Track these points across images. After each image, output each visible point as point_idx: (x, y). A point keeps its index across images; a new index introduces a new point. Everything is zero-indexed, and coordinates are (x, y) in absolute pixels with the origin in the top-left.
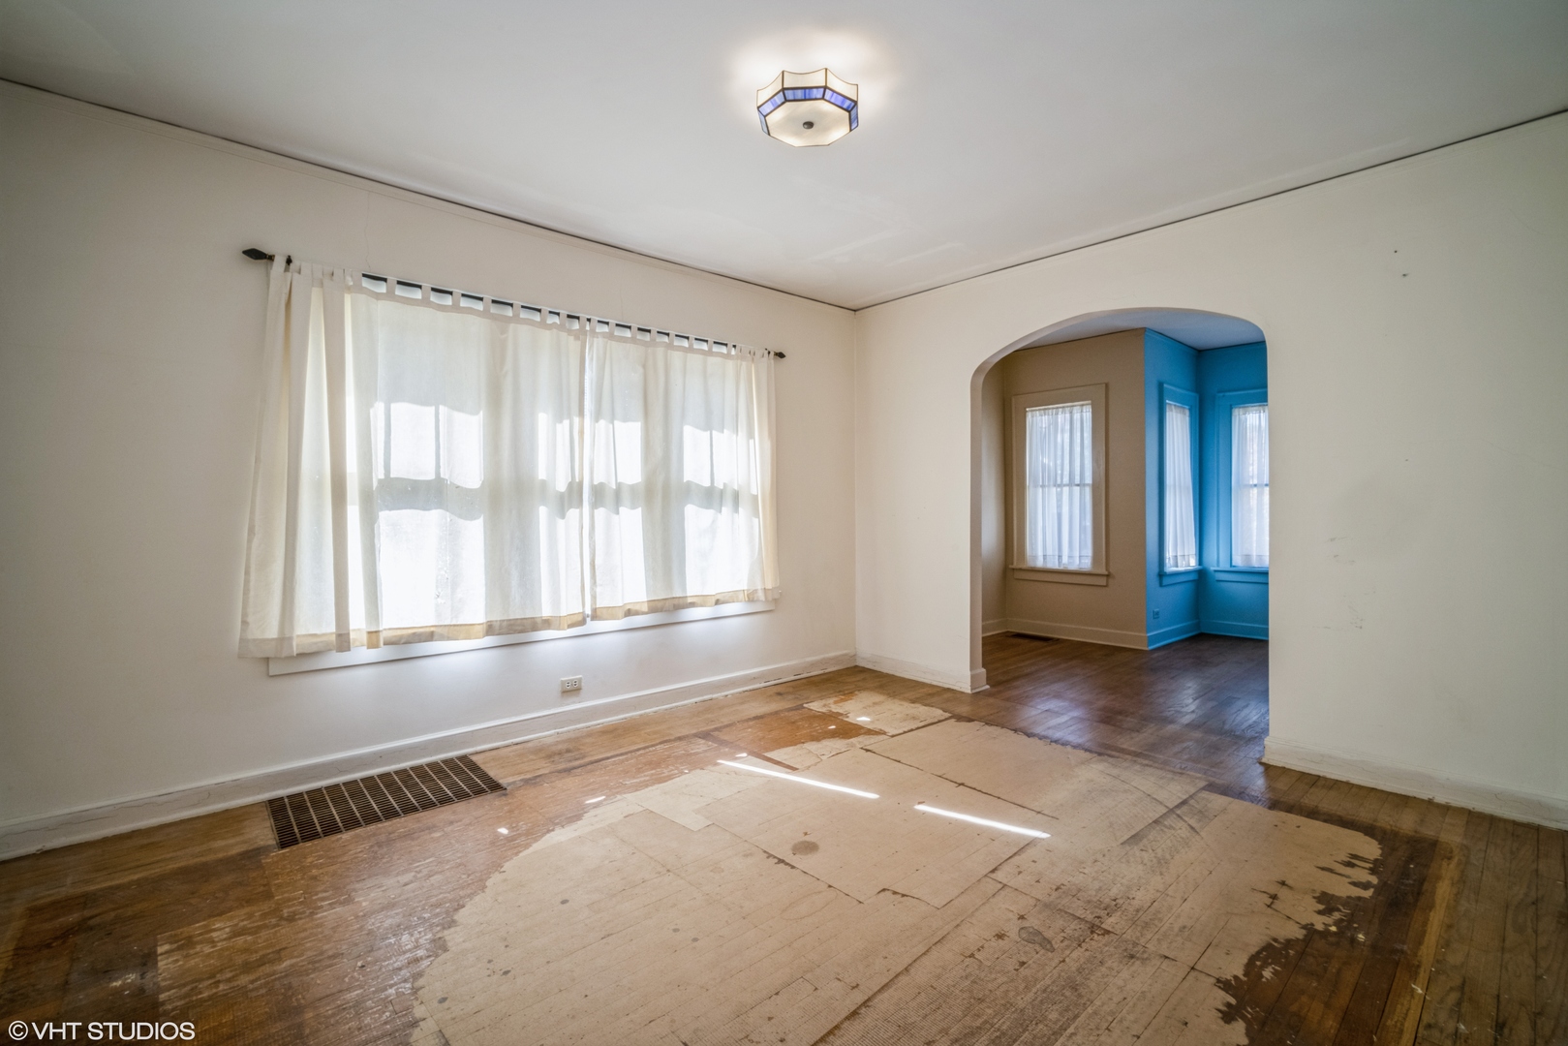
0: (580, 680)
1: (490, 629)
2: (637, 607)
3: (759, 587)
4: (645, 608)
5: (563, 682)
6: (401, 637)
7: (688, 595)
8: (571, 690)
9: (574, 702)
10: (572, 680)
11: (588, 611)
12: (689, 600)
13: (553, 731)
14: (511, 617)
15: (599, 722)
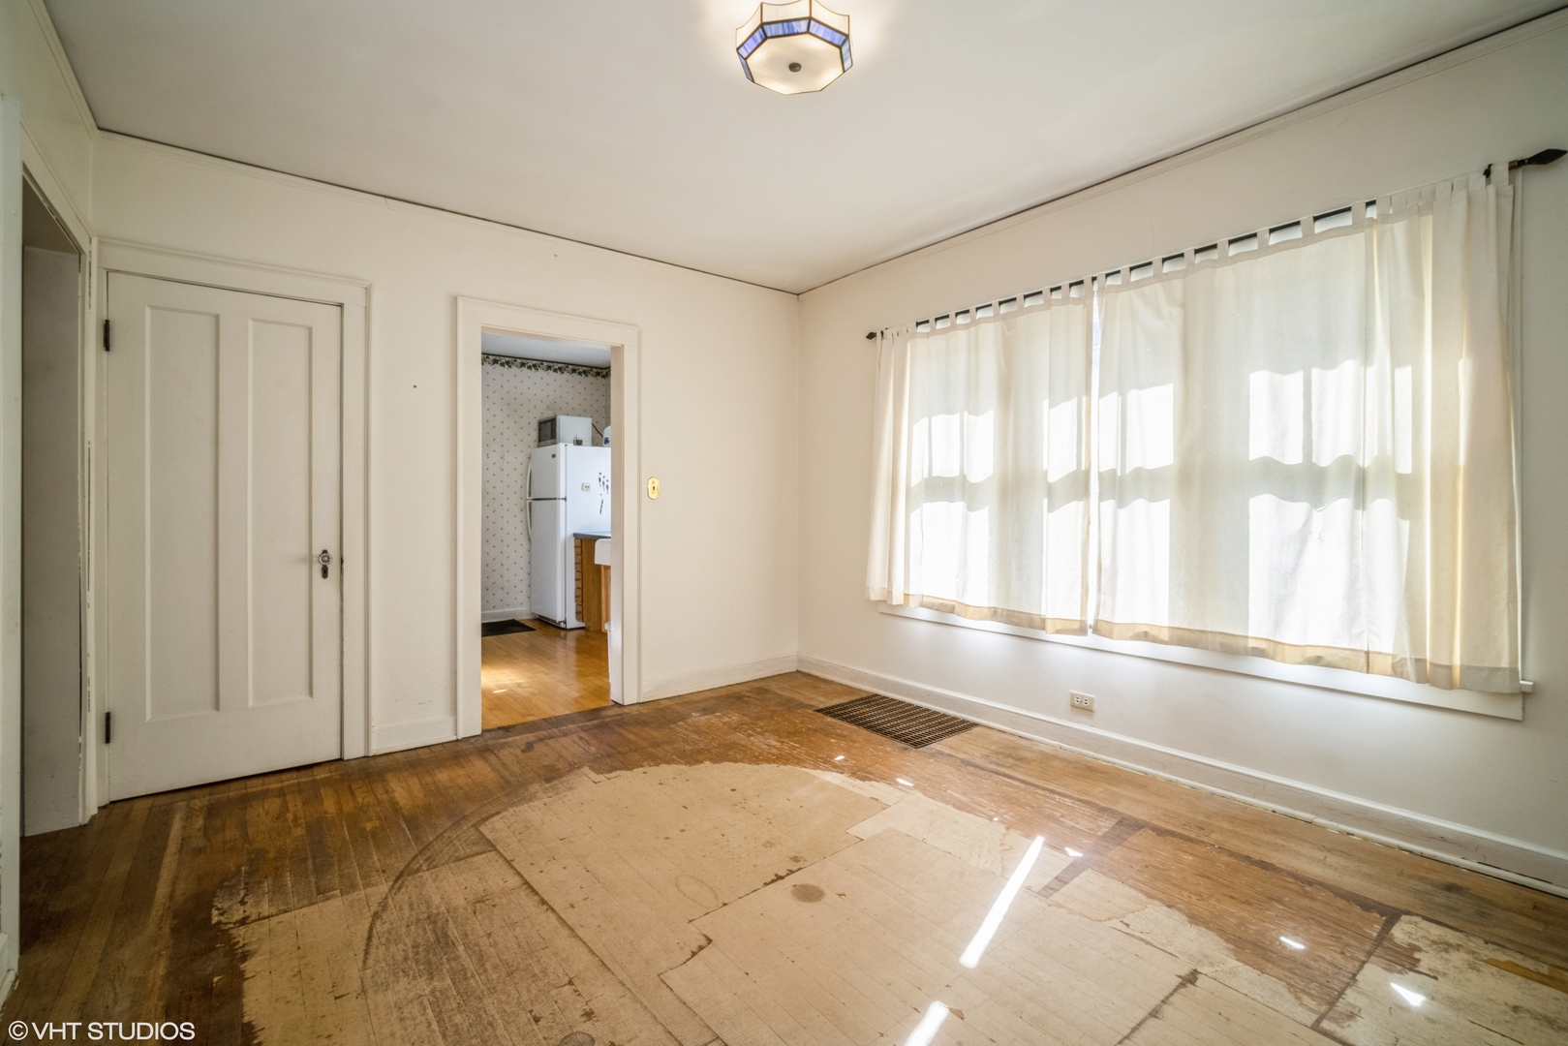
0: (1092, 700)
1: (995, 614)
2: (1154, 632)
3: (1408, 656)
4: (1165, 635)
5: (1073, 696)
6: (934, 604)
7: (1249, 635)
8: (1083, 708)
9: (1085, 723)
10: (1082, 697)
11: (1090, 621)
12: (1252, 644)
13: (1057, 743)
14: (1011, 608)
15: (1110, 759)
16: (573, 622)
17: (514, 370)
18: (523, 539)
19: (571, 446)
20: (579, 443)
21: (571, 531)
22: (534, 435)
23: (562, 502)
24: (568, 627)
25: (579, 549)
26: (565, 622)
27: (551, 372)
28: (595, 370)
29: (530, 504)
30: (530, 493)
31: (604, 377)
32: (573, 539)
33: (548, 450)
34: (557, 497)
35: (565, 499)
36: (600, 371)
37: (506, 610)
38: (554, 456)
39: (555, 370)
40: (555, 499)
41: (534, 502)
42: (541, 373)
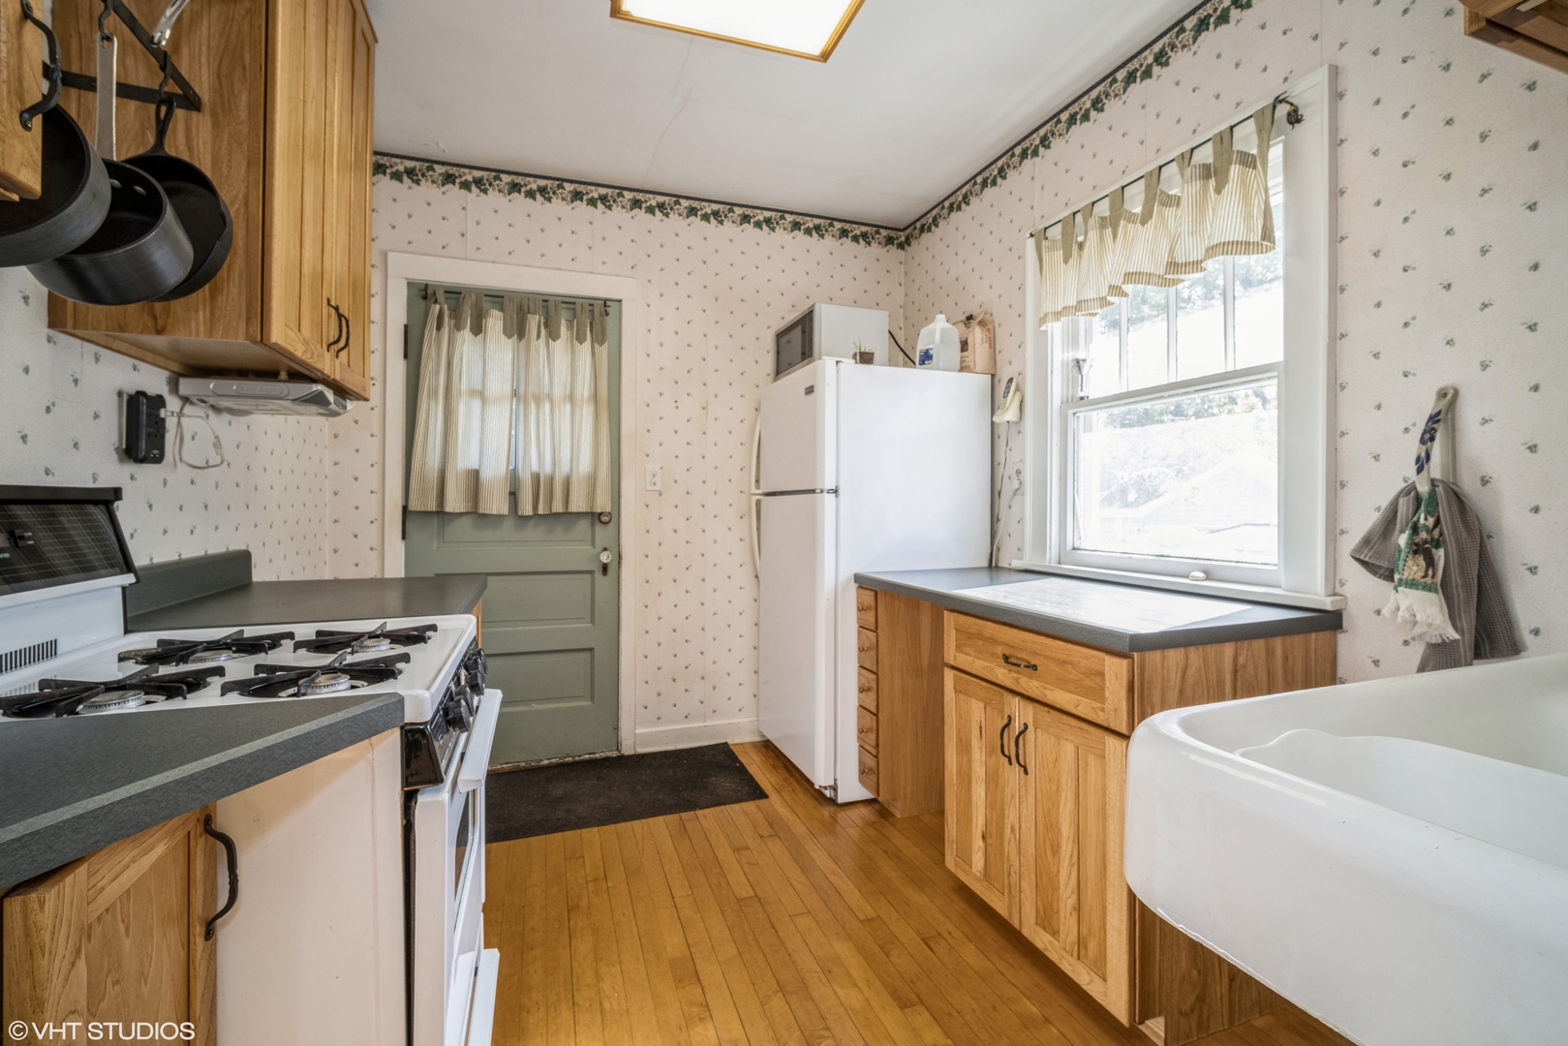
16: (852, 789)
17: (729, 228)
18: (744, 577)
19: (849, 363)
20: (866, 358)
21: (848, 572)
22: (768, 362)
23: (829, 498)
24: (840, 800)
25: (870, 616)
26: (834, 788)
27: (799, 235)
28: (884, 232)
29: (758, 503)
30: (757, 481)
31: (901, 246)
32: (853, 586)
33: (800, 376)
34: (818, 486)
35: (836, 491)
36: (893, 234)
37: (709, 723)
38: (810, 390)
39: (808, 232)
40: (813, 491)
41: (765, 499)
42: (781, 236)
